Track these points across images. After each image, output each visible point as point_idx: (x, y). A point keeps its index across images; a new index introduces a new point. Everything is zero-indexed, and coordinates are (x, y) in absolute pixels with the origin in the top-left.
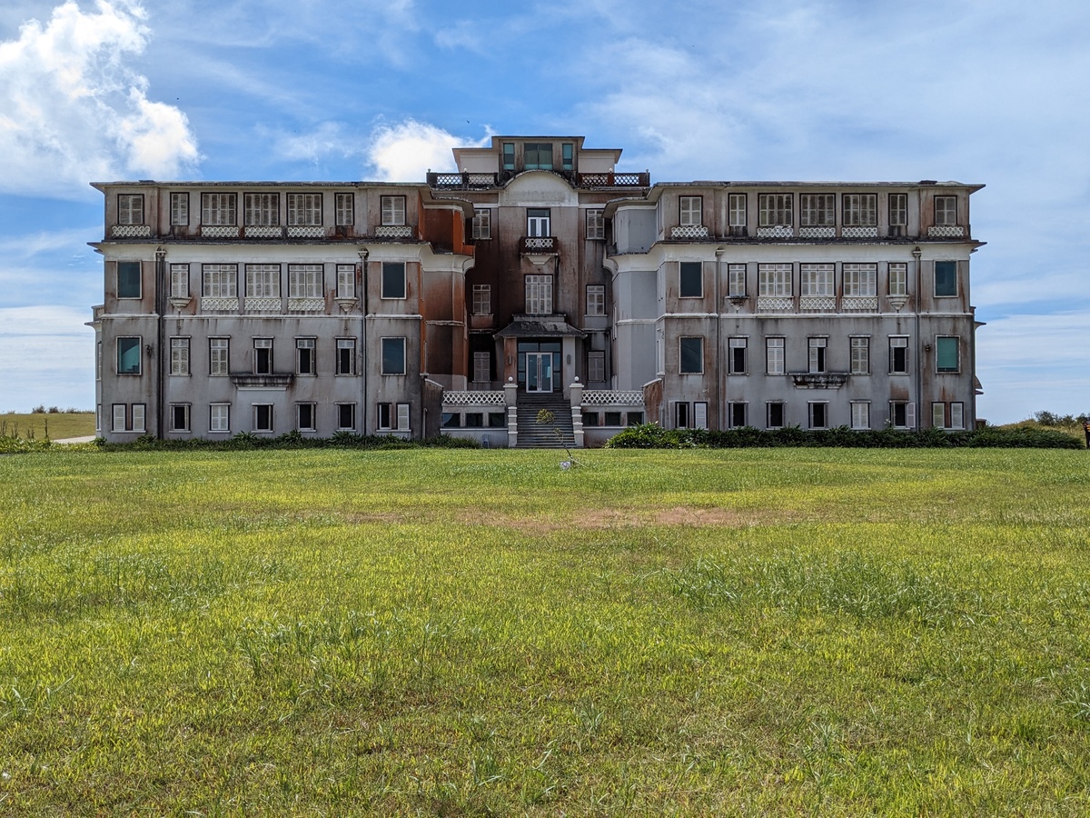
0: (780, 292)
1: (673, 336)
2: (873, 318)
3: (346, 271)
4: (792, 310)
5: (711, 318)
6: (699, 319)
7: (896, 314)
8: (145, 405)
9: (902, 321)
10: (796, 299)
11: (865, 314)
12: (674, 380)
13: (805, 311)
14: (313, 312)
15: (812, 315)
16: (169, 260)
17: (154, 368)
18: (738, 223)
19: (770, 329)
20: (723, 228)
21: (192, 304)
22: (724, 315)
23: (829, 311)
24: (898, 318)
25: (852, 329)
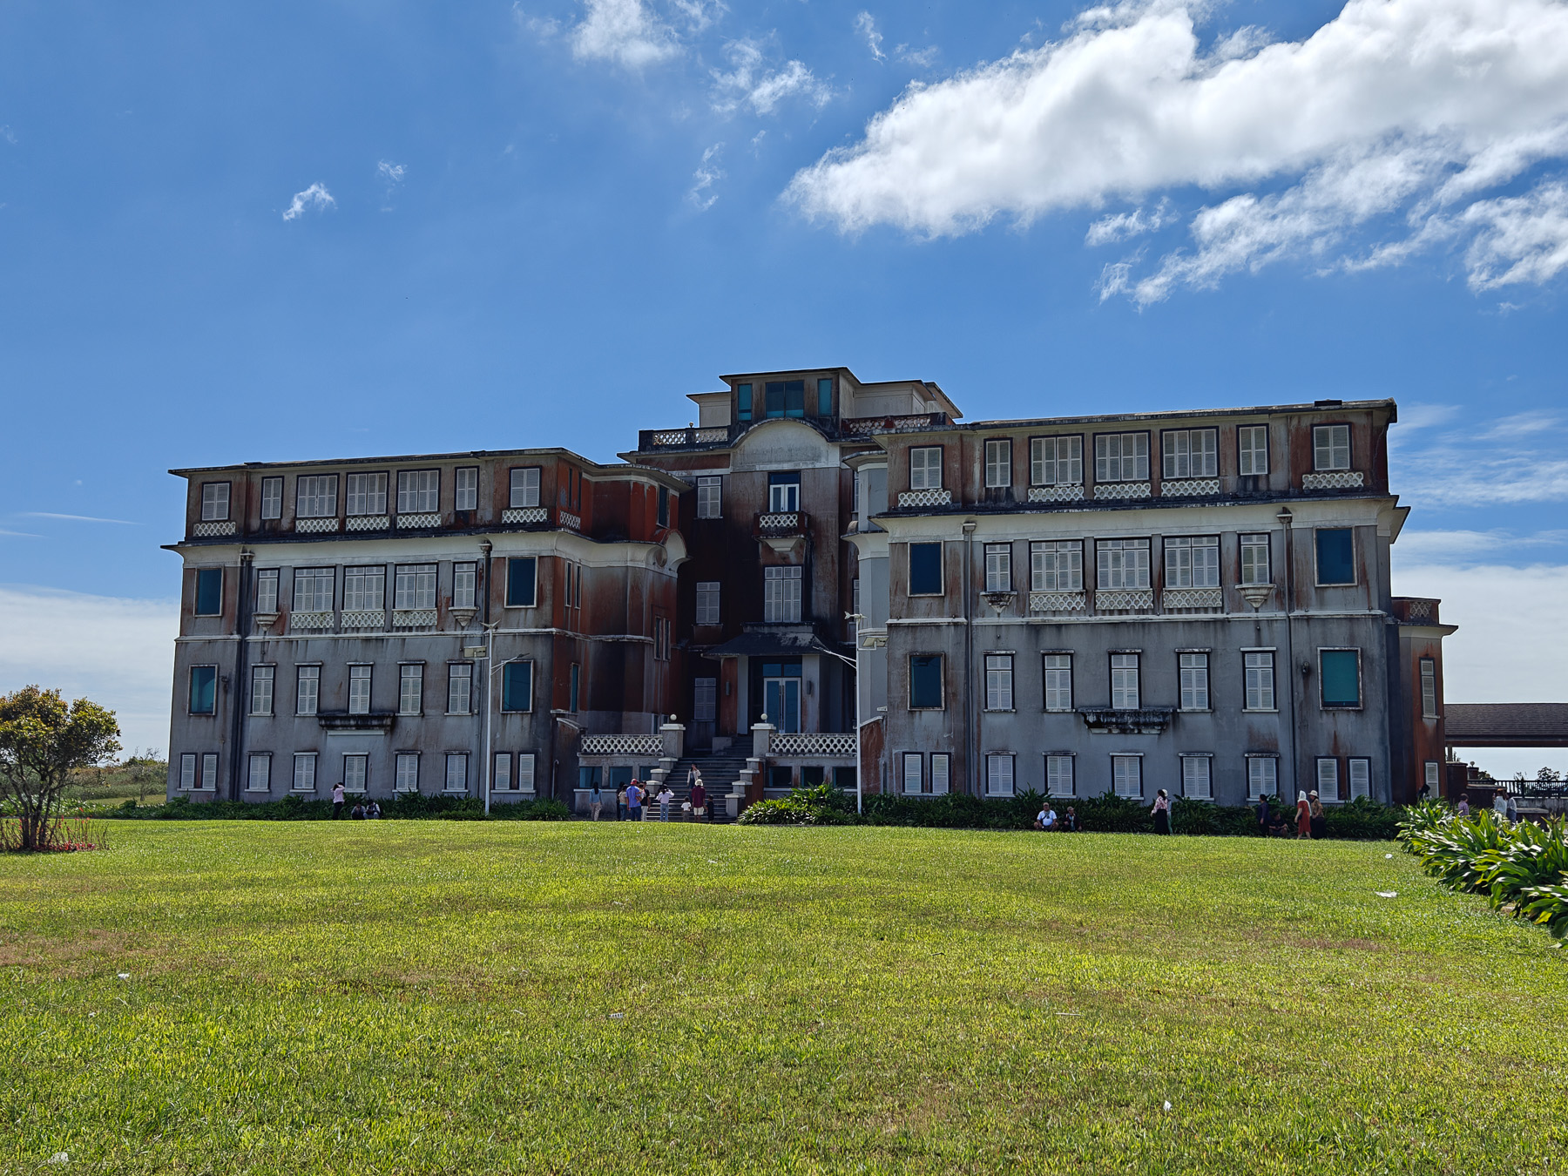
0: (1064, 584)
1: (899, 653)
2: (1215, 621)
4: (1084, 612)
5: (956, 624)
6: (938, 626)
7: (1253, 615)
8: (218, 754)
11: (1202, 616)
12: (901, 719)
13: (1104, 612)
14: (422, 628)
15: (1116, 618)
16: (256, 564)
17: (231, 707)
18: (998, 482)
19: (1049, 641)
20: (976, 490)
21: (280, 623)
22: (977, 621)
25: (1180, 639)
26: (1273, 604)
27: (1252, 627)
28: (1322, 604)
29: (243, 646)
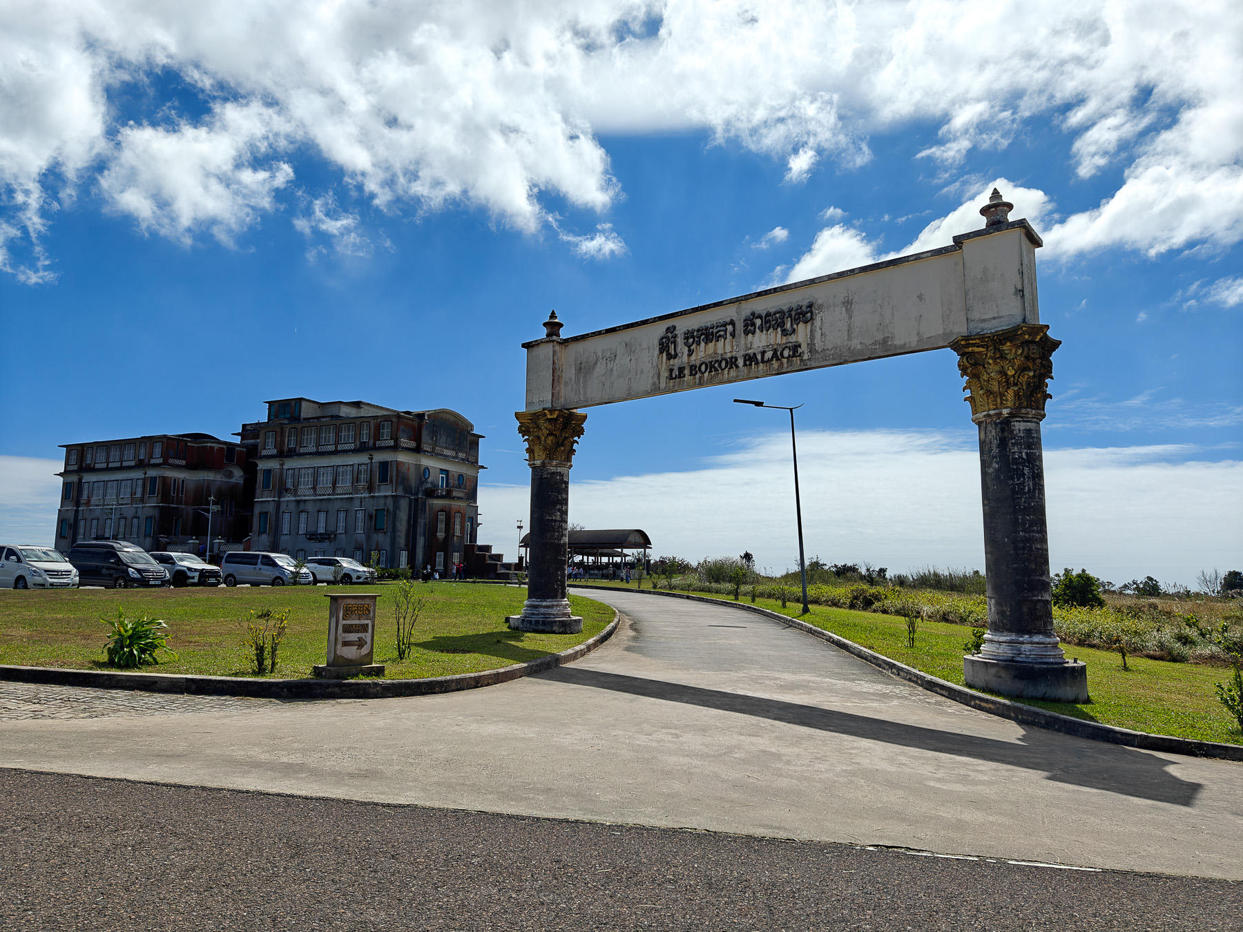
0: (308, 485)
1: (257, 512)
2: (349, 498)
3: (140, 482)
4: (313, 495)
5: (274, 501)
6: (268, 501)
7: (359, 496)
9: (363, 500)
10: (314, 488)
11: (346, 496)
12: (256, 538)
13: (318, 495)
14: (126, 504)
15: (322, 497)
16: (83, 481)
18: (292, 444)
19: (302, 506)
20: (286, 448)
21: (88, 503)
22: (281, 499)
23: (329, 495)
24: (361, 498)
25: (338, 505)
26: (366, 491)
27: (360, 500)
28: (379, 492)
29: (77, 512)
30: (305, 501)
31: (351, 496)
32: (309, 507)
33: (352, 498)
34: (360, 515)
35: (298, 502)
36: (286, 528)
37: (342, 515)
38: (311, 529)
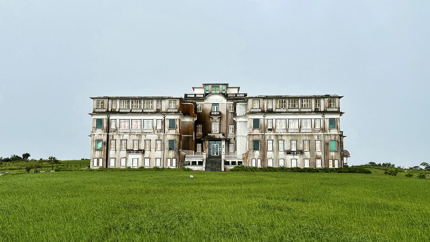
0: (282, 127)
1: (251, 140)
3: (159, 121)
4: (286, 132)
6: (258, 135)
7: (317, 134)
8: (103, 158)
9: (319, 136)
10: (287, 129)
11: (308, 134)
12: (251, 152)
13: (290, 133)
14: (150, 133)
17: (106, 148)
18: (270, 107)
19: (279, 138)
20: (266, 109)
21: (116, 130)
22: (266, 134)
23: (297, 133)
25: (304, 138)
26: (321, 132)
27: (317, 136)
28: (330, 132)
30: (281, 135)
31: (311, 134)
32: (284, 138)
33: (312, 135)
34: (318, 143)
35: (277, 136)
36: (270, 148)
37: (306, 143)
38: (287, 148)
